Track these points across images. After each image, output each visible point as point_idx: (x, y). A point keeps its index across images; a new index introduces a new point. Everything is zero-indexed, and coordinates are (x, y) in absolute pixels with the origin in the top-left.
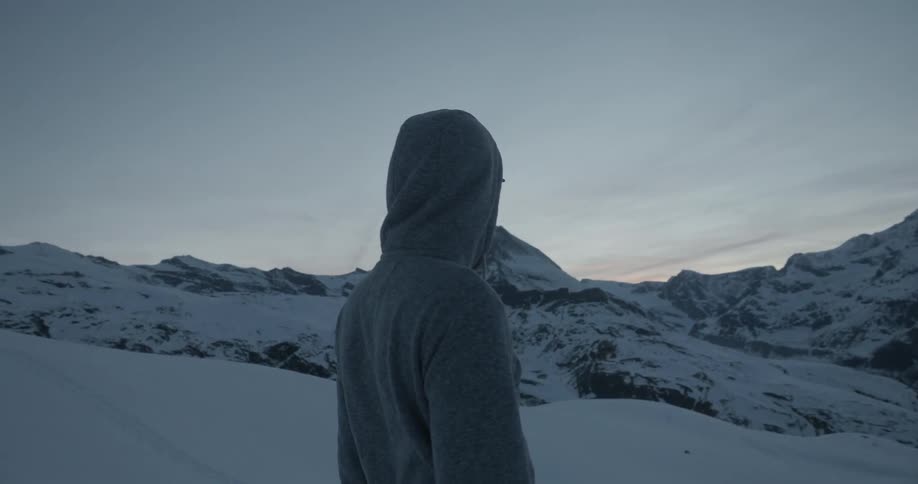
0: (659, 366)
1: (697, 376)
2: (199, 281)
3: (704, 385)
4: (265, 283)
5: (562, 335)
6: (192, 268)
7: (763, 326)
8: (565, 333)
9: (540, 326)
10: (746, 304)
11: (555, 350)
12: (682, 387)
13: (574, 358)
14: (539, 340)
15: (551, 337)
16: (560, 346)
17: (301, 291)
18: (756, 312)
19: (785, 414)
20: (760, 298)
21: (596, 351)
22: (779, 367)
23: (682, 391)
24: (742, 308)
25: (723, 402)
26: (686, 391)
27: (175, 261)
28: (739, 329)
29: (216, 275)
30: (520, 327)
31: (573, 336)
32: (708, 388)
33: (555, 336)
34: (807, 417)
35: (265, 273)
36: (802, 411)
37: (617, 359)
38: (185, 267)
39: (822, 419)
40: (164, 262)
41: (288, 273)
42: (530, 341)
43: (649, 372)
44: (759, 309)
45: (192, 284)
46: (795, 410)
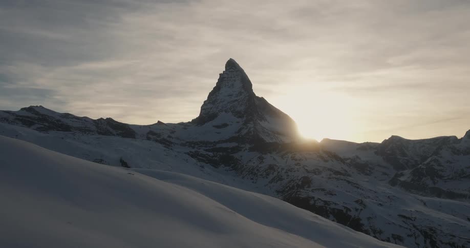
0: (335, 195)
1: (357, 202)
2: (47, 124)
3: (360, 207)
4: (94, 128)
5: (283, 172)
6: (43, 115)
7: (441, 177)
8: (285, 170)
9: (270, 165)
10: (431, 161)
11: (277, 181)
12: (345, 208)
13: (287, 188)
14: (268, 174)
15: (276, 173)
16: (281, 179)
17: (117, 134)
18: (436, 167)
19: (407, 228)
20: (441, 157)
21: (300, 183)
22: (422, 201)
23: (345, 211)
24: (428, 163)
25: (369, 219)
26: (347, 211)
27: (31, 109)
28: (424, 179)
29: (59, 121)
30: (258, 166)
31: (289, 173)
32: (362, 209)
33: (279, 172)
34: (421, 231)
35: (94, 121)
36: (419, 228)
37: (310, 189)
38: (37, 113)
39: (430, 233)
40: (22, 109)
41: (110, 121)
42: (261, 175)
43: (327, 198)
44: (440, 165)
45: (43, 126)
46: (414, 226)
